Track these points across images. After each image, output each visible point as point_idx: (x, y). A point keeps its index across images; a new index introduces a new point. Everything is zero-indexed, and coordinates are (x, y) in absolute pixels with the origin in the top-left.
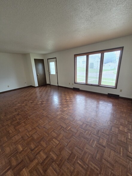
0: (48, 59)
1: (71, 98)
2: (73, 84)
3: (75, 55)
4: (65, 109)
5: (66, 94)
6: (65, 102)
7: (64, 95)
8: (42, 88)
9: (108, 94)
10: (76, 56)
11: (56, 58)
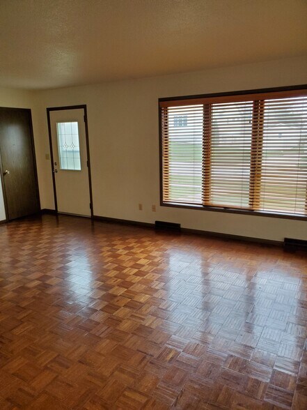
0: (49, 110)
1: (156, 260)
2: (154, 208)
3: (161, 100)
4: (142, 300)
5: (132, 248)
6: (136, 274)
7: (124, 249)
8: (24, 226)
9: (286, 240)
10: (165, 103)
11: (84, 107)
